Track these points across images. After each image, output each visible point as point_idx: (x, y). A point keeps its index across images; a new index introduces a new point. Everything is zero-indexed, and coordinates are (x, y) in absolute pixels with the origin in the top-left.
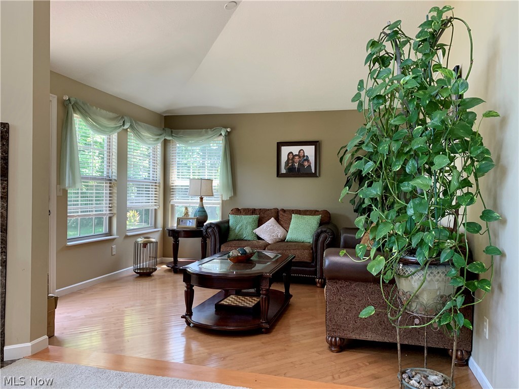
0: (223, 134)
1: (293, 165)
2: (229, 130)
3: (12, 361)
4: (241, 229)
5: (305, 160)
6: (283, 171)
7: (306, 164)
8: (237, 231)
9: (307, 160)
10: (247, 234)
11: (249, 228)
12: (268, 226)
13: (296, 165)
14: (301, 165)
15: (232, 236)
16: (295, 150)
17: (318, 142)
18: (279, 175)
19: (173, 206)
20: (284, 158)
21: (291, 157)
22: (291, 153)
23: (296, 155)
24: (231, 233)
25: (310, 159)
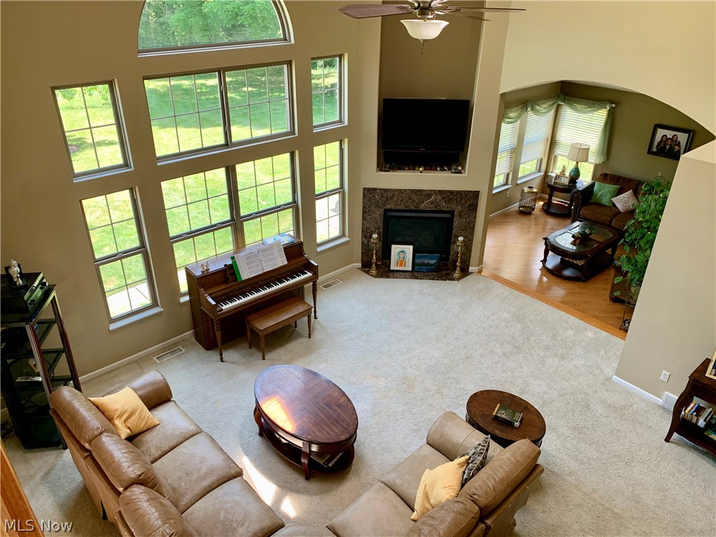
0: (608, 108)
1: (665, 146)
2: (613, 106)
3: (472, 273)
4: (601, 196)
5: (676, 145)
6: (654, 149)
7: (677, 148)
8: (598, 197)
9: (679, 145)
10: (605, 201)
11: (608, 195)
12: (624, 197)
13: (668, 147)
14: (671, 148)
15: (593, 200)
16: (670, 134)
17: (692, 131)
18: (650, 152)
19: (556, 157)
20: (658, 138)
21: (664, 139)
22: (666, 136)
23: (669, 139)
24: (593, 197)
25: (681, 144)
